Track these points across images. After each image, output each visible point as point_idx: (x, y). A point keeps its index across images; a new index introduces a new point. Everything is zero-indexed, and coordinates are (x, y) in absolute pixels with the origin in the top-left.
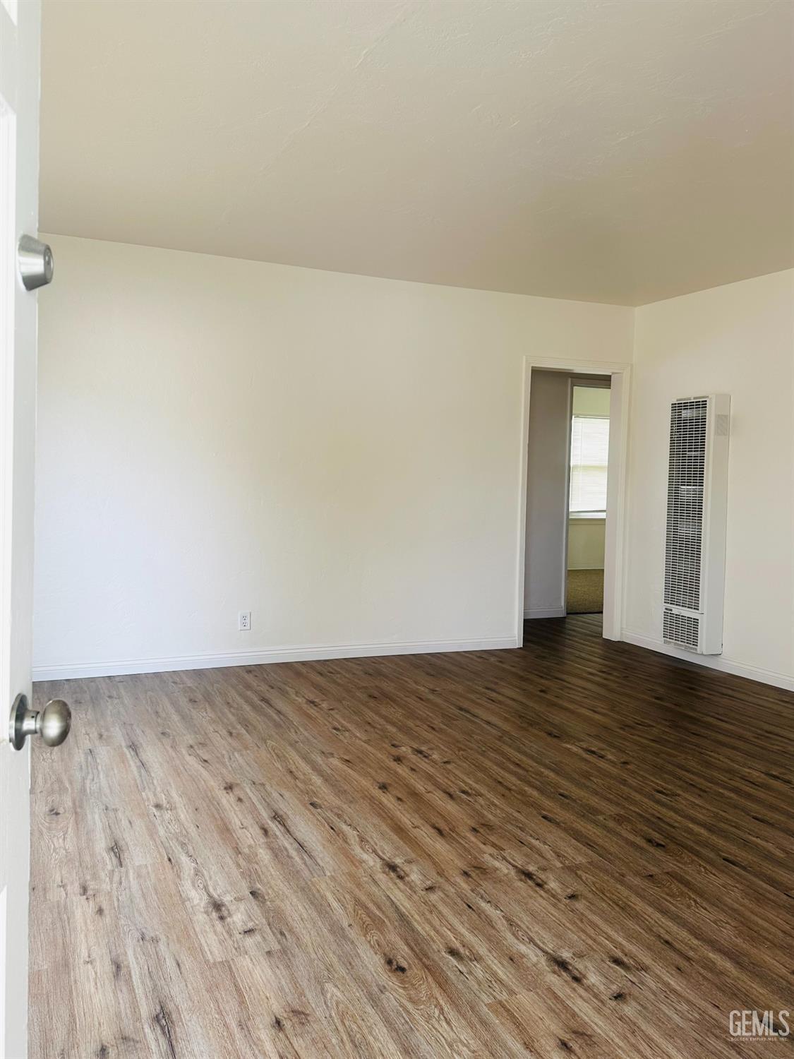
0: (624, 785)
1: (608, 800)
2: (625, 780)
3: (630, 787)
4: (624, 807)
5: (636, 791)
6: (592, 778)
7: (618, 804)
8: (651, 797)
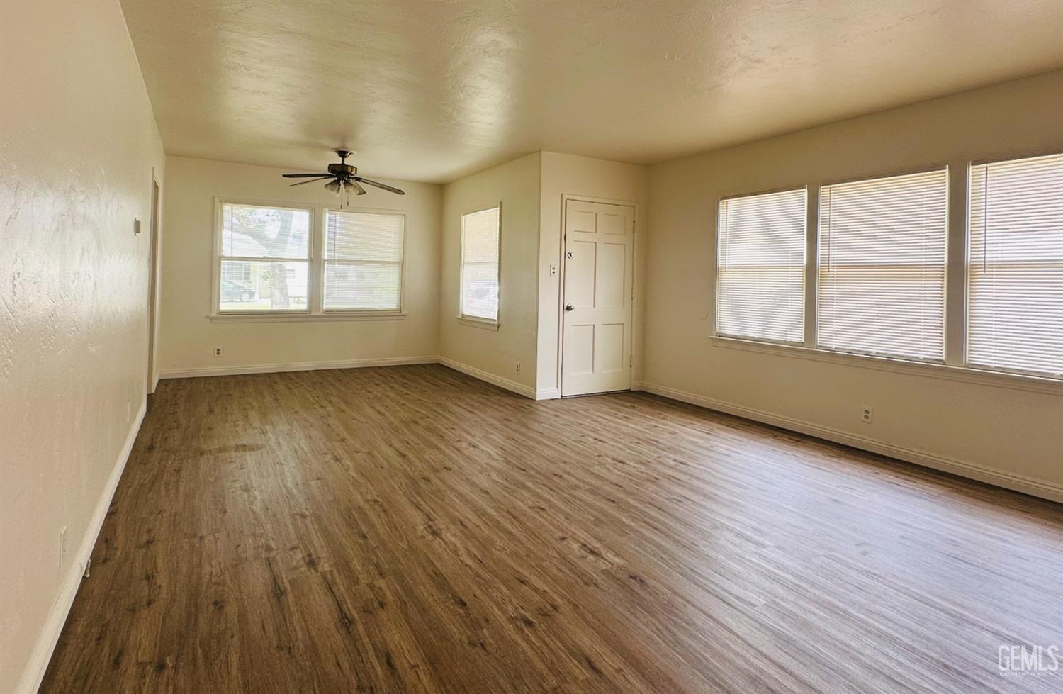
0: (568, 514)
1: (581, 500)
2: (567, 518)
3: (563, 512)
4: (572, 495)
5: (560, 509)
6: (593, 519)
7: (575, 497)
8: (551, 505)
